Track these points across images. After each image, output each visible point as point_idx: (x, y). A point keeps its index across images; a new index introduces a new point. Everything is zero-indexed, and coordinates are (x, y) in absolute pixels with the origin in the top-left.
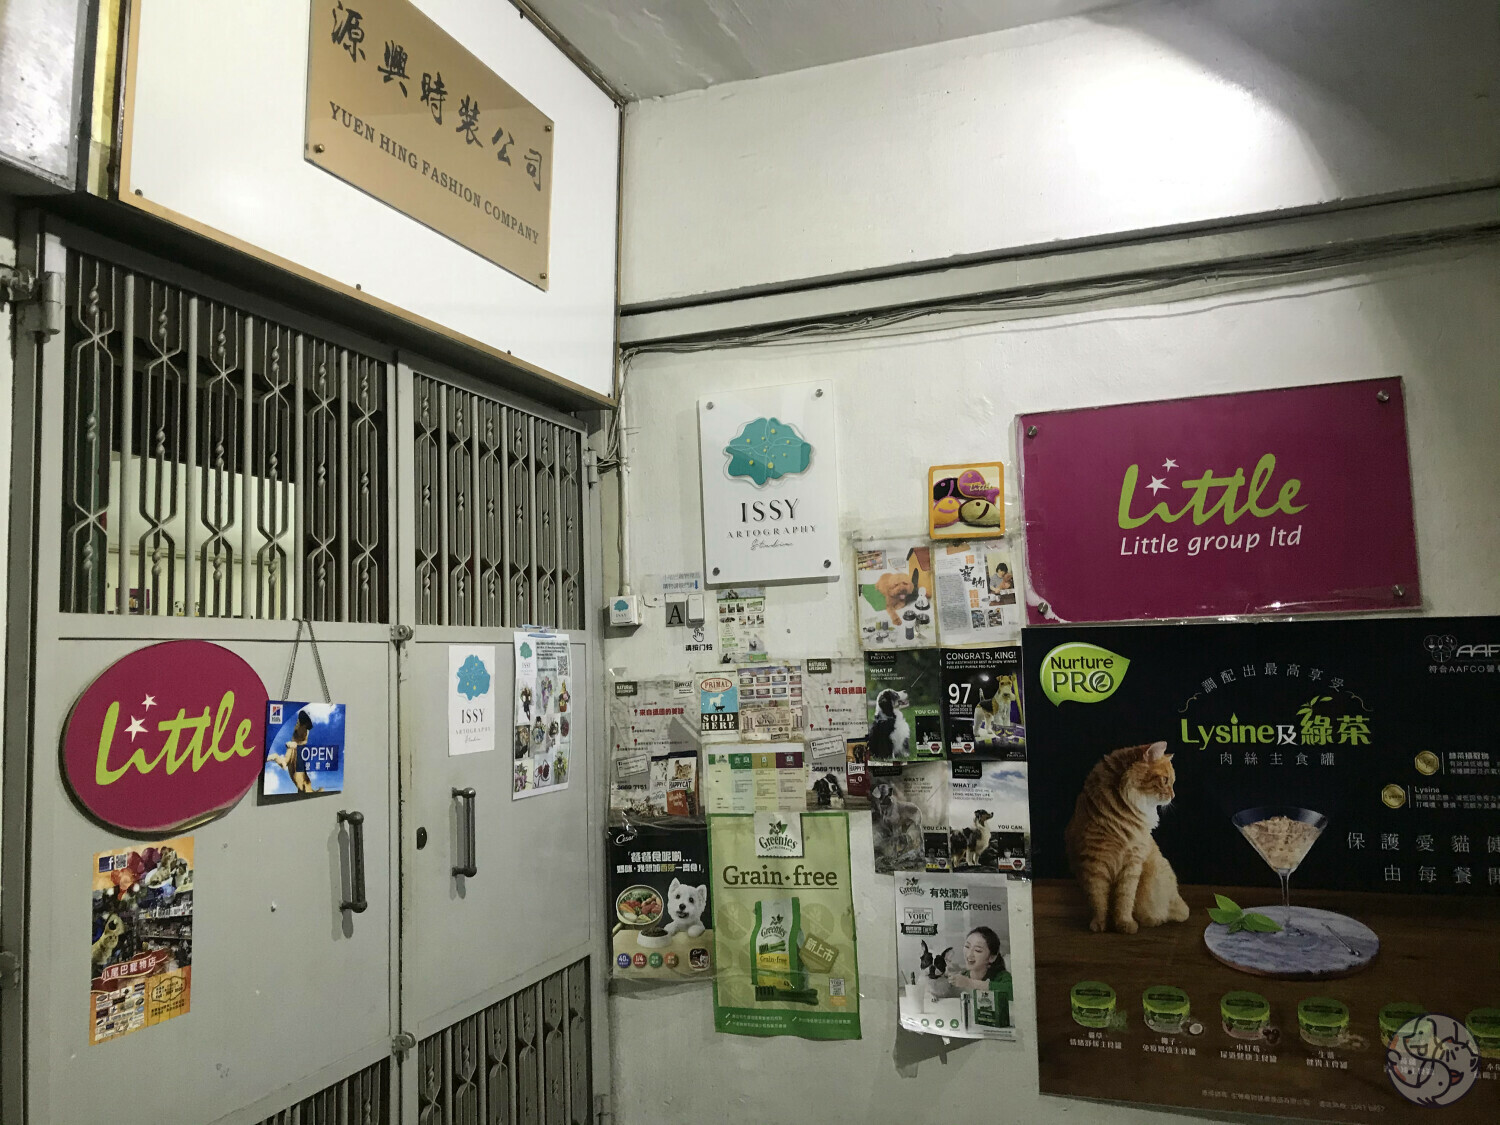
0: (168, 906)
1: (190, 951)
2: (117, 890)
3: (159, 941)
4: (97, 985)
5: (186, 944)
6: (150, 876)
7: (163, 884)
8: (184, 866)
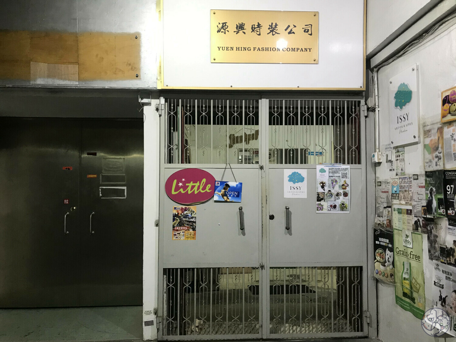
0: (190, 219)
1: (195, 228)
2: (178, 213)
3: (188, 225)
4: (174, 230)
5: (194, 227)
6: (185, 212)
7: (189, 214)
8: (194, 212)
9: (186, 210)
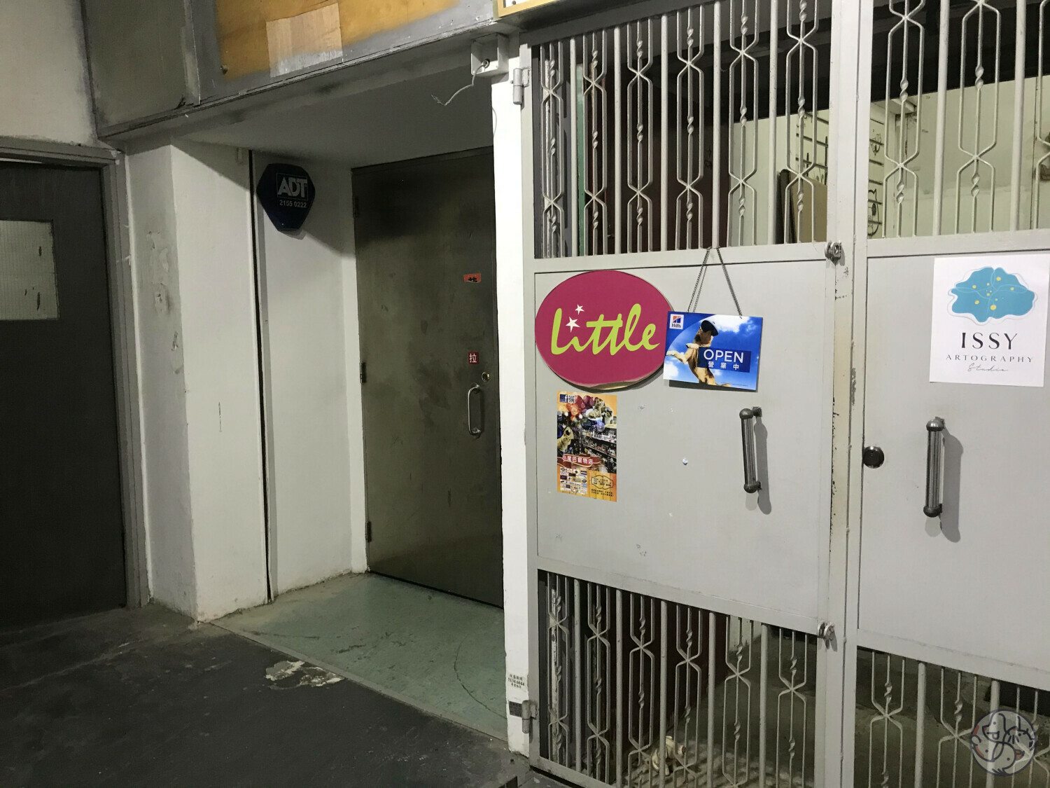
0: (600, 433)
1: (615, 465)
2: (570, 413)
3: (594, 451)
5: (612, 460)
6: (588, 412)
7: (597, 419)
8: (610, 412)
9: (588, 406)
